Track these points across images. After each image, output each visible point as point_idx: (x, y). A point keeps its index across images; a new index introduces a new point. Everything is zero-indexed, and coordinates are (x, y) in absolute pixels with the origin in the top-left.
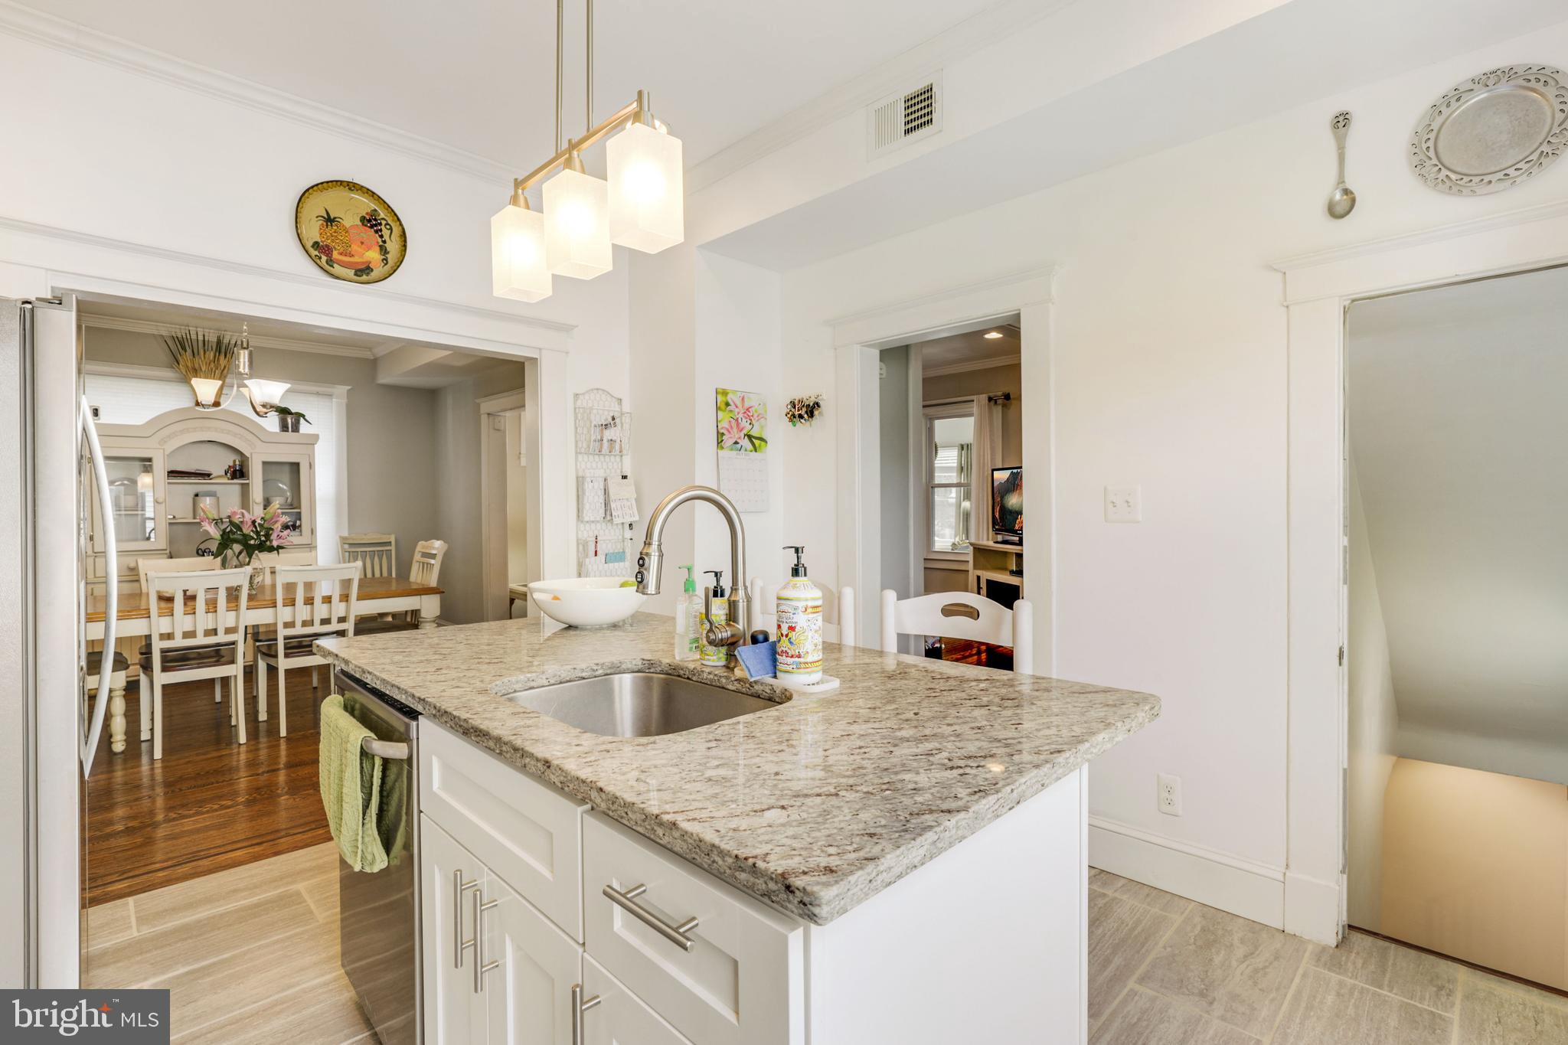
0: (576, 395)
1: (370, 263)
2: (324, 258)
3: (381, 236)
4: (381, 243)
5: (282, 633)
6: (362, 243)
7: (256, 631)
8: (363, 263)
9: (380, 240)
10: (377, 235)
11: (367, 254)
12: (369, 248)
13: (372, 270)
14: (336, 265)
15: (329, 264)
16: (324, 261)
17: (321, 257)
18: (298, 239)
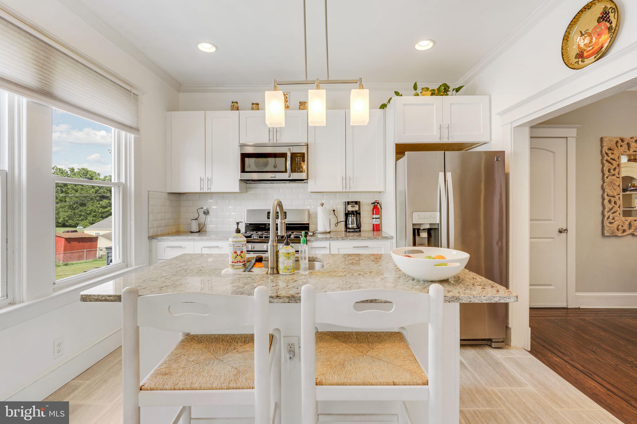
1: (603, 44)
2: (580, 60)
3: (609, 22)
4: (609, 26)
6: (599, 34)
8: (599, 47)
9: (608, 24)
10: (607, 22)
11: (601, 39)
12: (603, 34)
13: (603, 48)
14: (586, 60)
15: (583, 61)
16: (580, 62)
17: (578, 62)
18: (564, 60)
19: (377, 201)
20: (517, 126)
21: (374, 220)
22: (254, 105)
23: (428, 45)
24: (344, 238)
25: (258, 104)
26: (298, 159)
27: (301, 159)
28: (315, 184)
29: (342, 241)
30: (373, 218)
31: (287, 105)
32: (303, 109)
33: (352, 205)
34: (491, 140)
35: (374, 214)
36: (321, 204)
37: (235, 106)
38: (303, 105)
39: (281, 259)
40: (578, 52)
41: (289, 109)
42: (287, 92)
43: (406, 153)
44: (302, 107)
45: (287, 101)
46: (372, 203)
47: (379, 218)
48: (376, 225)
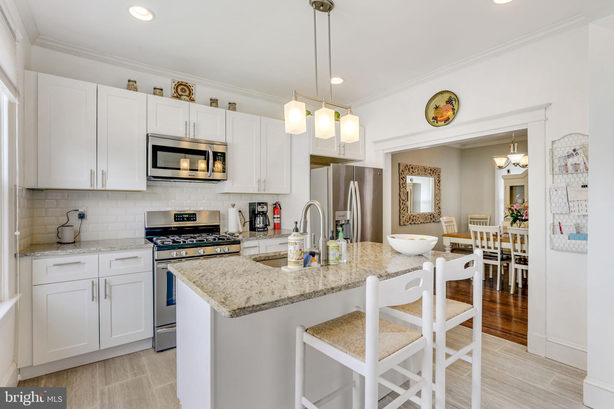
0: (553, 142)
1: (449, 116)
2: (435, 121)
3: (452, 105)
4: (452, 107)
5: (513, 253)
6: (446, 110)
7: (502, 250)
8: (447, 117)
9: (452, 106)
10: (451, 105)
11: (448, 113)
12: (449, 111)
13: (450, 119)
14: (439, 122)
15: (437, 123)
16: (435, 122)
17: (434, 122)
18: (427, 119)
19: (277, 202)
20: (386, 153)
21: (276, 219)
22: (158, 90)
23: (338, 81)
24: (271, 237)
25: (162, 90)
26: (219, 158)
27: (222, 159)
28: (233, 185)
29: (270, 239)
30: (275, 218)
31: (193, 98)
32: (216, 107)
33: (262, 206)
34: (365, 160)
35: (276, 214)
36: (232, 205)
37: (132, 85)
38: (216, 103)
39: (331, 252)
40: (434, 116)
41: (195, 102)
42: (193, 84)
43: (331, 164)
44: (215, 104)
45: (193, 93)
46: (273, 204)
47: (279, 218)
48: (277, 223)
